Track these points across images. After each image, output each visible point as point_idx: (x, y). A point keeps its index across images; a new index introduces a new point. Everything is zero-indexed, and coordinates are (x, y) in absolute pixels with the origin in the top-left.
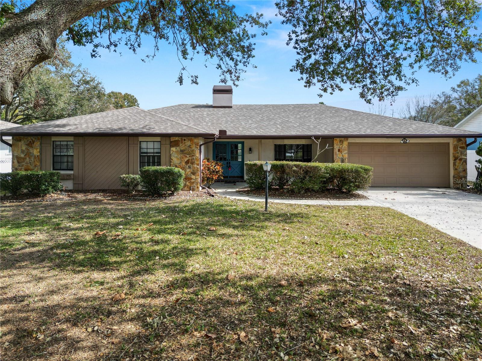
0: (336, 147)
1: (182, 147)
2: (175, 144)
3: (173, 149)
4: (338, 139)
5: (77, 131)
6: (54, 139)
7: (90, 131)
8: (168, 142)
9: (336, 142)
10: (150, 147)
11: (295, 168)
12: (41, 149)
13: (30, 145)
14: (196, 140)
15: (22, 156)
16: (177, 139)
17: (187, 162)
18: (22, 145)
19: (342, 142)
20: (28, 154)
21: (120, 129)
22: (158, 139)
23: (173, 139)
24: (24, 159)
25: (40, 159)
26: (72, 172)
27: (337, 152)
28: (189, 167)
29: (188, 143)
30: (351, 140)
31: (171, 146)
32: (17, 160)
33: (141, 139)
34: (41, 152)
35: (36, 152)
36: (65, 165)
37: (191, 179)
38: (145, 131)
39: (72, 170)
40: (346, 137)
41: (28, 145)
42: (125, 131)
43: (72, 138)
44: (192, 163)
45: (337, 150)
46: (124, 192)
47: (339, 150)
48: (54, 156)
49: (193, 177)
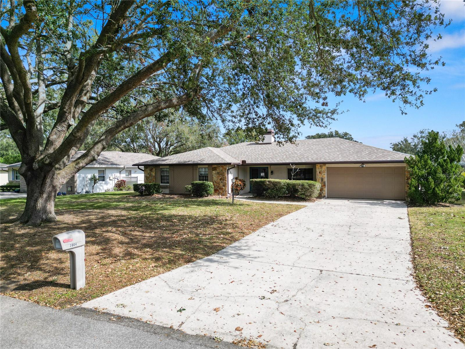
0: (318, 171)
1: (218, 170)
2: (214, 169)
3: (214, 172)
4: (319, 165)
5: (171, 163)
6: (161, 167)
7: (175, 163)
8: (211, 168)
9: (318, 166)
10: (203, 171)
11: (267, 183)
12: (156, 172)
13: (151, 170)
14: (225, 167)
15: (148, 176)
16: (215, 166)
17: (221, 179)
18: (148, 170)
19: (321, 167)
20: (150, 175)
21: (189, 161)
22: (207, 166)
23: (214, 166)
24: (149, 177)
25: (155, 177)
26: (168, 184)
27: (319, 174)
28: (222, 182)
29: (221, 168)
30: (327, 165)
31: (213, 170)
32: (146, 178)
33: (199, 166)
34: (155, 174)
35: (153, 174)
36: (166, 181)
37: (223, 189)
38: (199, 162)
39: (168, 183)
40: (324, 163)
41: (150, 170)
42: (190, 163)
43: (168, 167)
44: (223, 180)
45: (318, 172)
46: (188, 195)
47: (320, 173)
48: (161, 176)
49: (224, 188)
